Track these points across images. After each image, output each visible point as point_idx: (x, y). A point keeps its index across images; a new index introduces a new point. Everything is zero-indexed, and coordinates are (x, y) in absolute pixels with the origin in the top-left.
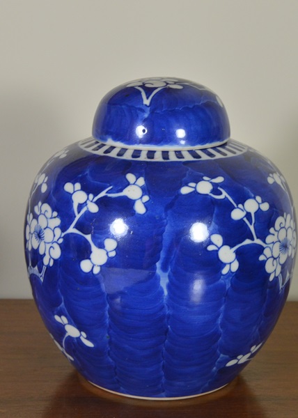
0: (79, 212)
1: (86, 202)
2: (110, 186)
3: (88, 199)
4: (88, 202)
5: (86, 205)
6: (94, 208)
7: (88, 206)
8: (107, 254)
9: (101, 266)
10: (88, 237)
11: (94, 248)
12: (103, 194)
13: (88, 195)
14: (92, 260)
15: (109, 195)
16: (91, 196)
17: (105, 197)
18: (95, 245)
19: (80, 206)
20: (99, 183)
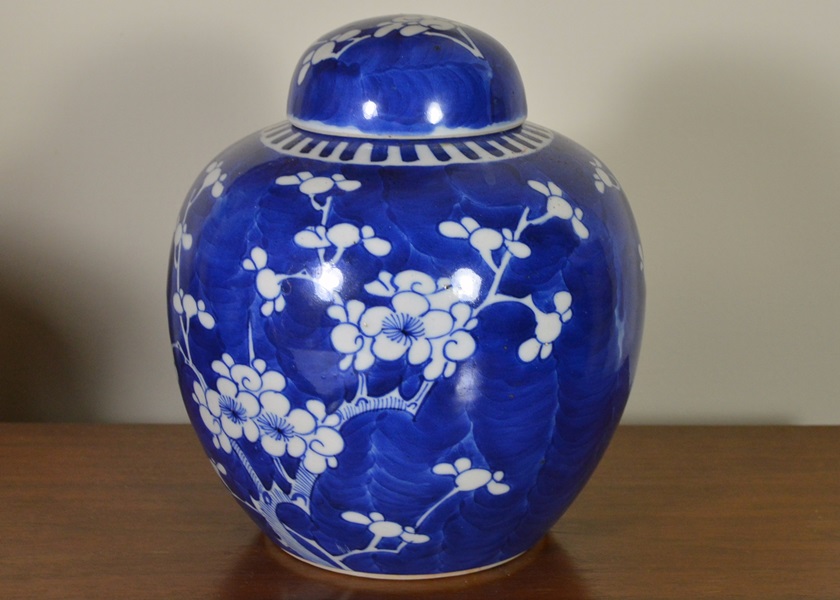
0: (498, 265)
1: (503, 244)
2: (525, 207)
3: (504, 238)
4: (507, 243)
5: (507, 248)
6: (522, 251)
7: (510, 249)
8: (561, 319)
9: (553, 343)
10: (528, 301)
11: (540, 316)
12: (523, 224)
13: (501, 232)
14: (538, 337)
15: (536, 222)
16: (507, 232)
17: (530, 227)
18: (541, 310)
19: (497, 255)
20: (502, 207)
